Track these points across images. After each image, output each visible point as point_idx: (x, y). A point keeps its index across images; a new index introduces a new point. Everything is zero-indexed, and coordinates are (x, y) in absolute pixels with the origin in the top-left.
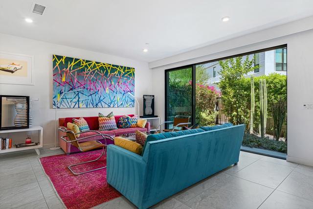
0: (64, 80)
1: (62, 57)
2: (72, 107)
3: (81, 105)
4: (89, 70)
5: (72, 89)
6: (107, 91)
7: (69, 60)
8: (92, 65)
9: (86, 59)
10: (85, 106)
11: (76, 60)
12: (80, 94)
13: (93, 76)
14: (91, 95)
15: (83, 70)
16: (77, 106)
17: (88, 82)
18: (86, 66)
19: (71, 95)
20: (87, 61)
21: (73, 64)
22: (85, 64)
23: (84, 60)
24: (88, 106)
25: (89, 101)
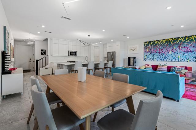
0: (148, 50)
1: (147, 42)
2: (151, 60)
3: (155, 60)
4: (159, 44)
5: (151, 54)
6: (170, 52)
7: (150, 42)
8: (161, 42)
9: (157, 40)
10: (157, 60)
11: (153, 41)
12: (154, 55)
13: (161, 47)
14: (160, 55)
15: (156, 45)
16: (153, 60)
17: (159, 50)
18: (158, 43)
19: (151, 56)
20: (158, 41)
21: (151, 43)
22: (157, 42)
23: (156, 41)
24: (158, 61)
25: (159, 58)
